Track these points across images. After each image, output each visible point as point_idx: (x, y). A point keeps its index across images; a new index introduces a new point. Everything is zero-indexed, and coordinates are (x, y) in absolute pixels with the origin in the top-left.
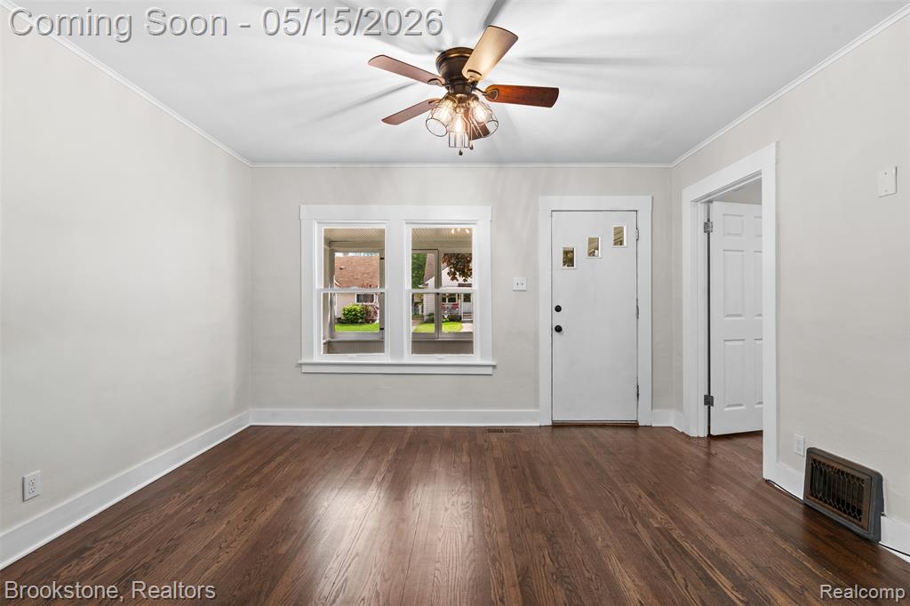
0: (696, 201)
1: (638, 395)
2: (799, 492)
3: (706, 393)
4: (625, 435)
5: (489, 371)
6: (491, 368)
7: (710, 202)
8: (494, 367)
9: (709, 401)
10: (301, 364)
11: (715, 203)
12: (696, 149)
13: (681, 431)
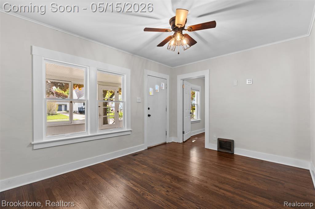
0: (181, 79)
1: (166, 134)
2: (216, 149)
3: (182, 131)
4: (163, 147)
5: (129, 133)
6: (130, 132)
7: (184, 80)
8: (131, 131)
9: (183, 133)
10: (33, 145)
11: (185, 81)
12: (184, 65)
13: (176, 142)
